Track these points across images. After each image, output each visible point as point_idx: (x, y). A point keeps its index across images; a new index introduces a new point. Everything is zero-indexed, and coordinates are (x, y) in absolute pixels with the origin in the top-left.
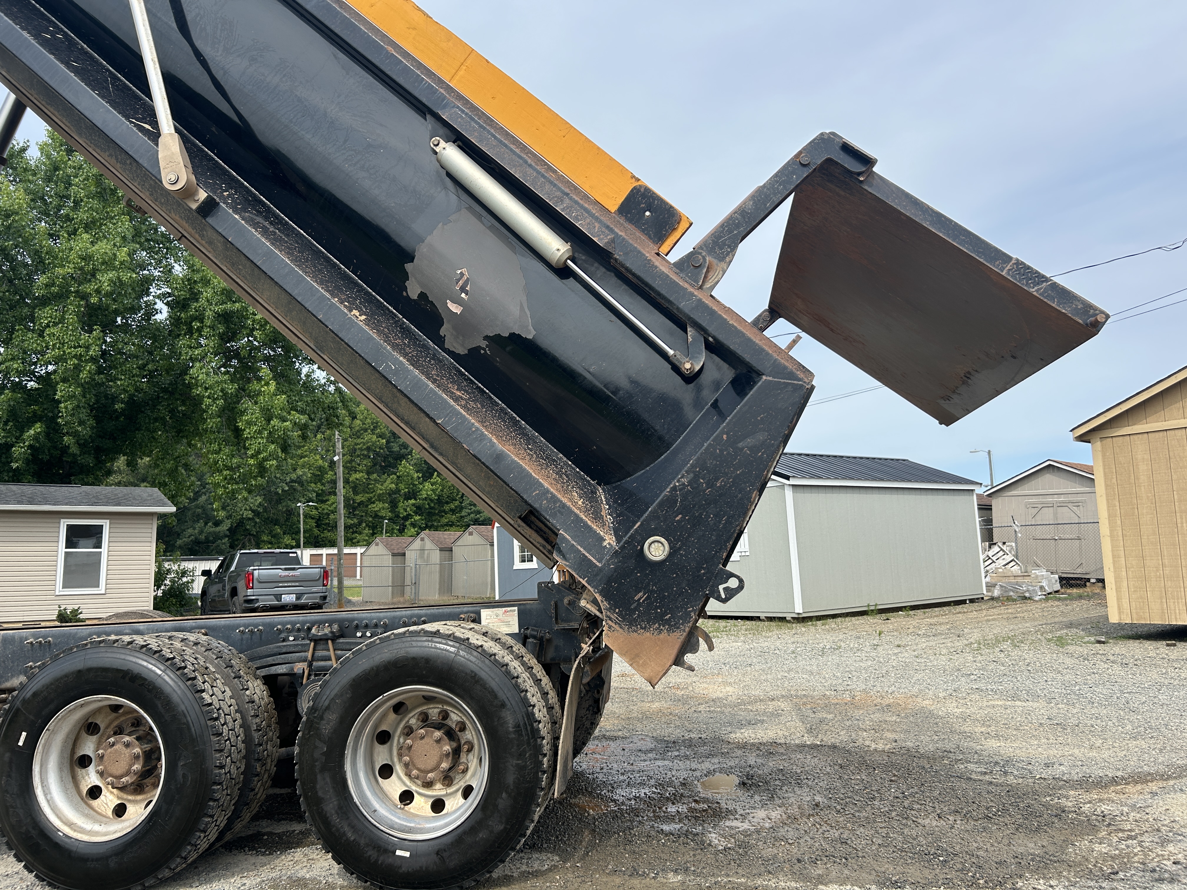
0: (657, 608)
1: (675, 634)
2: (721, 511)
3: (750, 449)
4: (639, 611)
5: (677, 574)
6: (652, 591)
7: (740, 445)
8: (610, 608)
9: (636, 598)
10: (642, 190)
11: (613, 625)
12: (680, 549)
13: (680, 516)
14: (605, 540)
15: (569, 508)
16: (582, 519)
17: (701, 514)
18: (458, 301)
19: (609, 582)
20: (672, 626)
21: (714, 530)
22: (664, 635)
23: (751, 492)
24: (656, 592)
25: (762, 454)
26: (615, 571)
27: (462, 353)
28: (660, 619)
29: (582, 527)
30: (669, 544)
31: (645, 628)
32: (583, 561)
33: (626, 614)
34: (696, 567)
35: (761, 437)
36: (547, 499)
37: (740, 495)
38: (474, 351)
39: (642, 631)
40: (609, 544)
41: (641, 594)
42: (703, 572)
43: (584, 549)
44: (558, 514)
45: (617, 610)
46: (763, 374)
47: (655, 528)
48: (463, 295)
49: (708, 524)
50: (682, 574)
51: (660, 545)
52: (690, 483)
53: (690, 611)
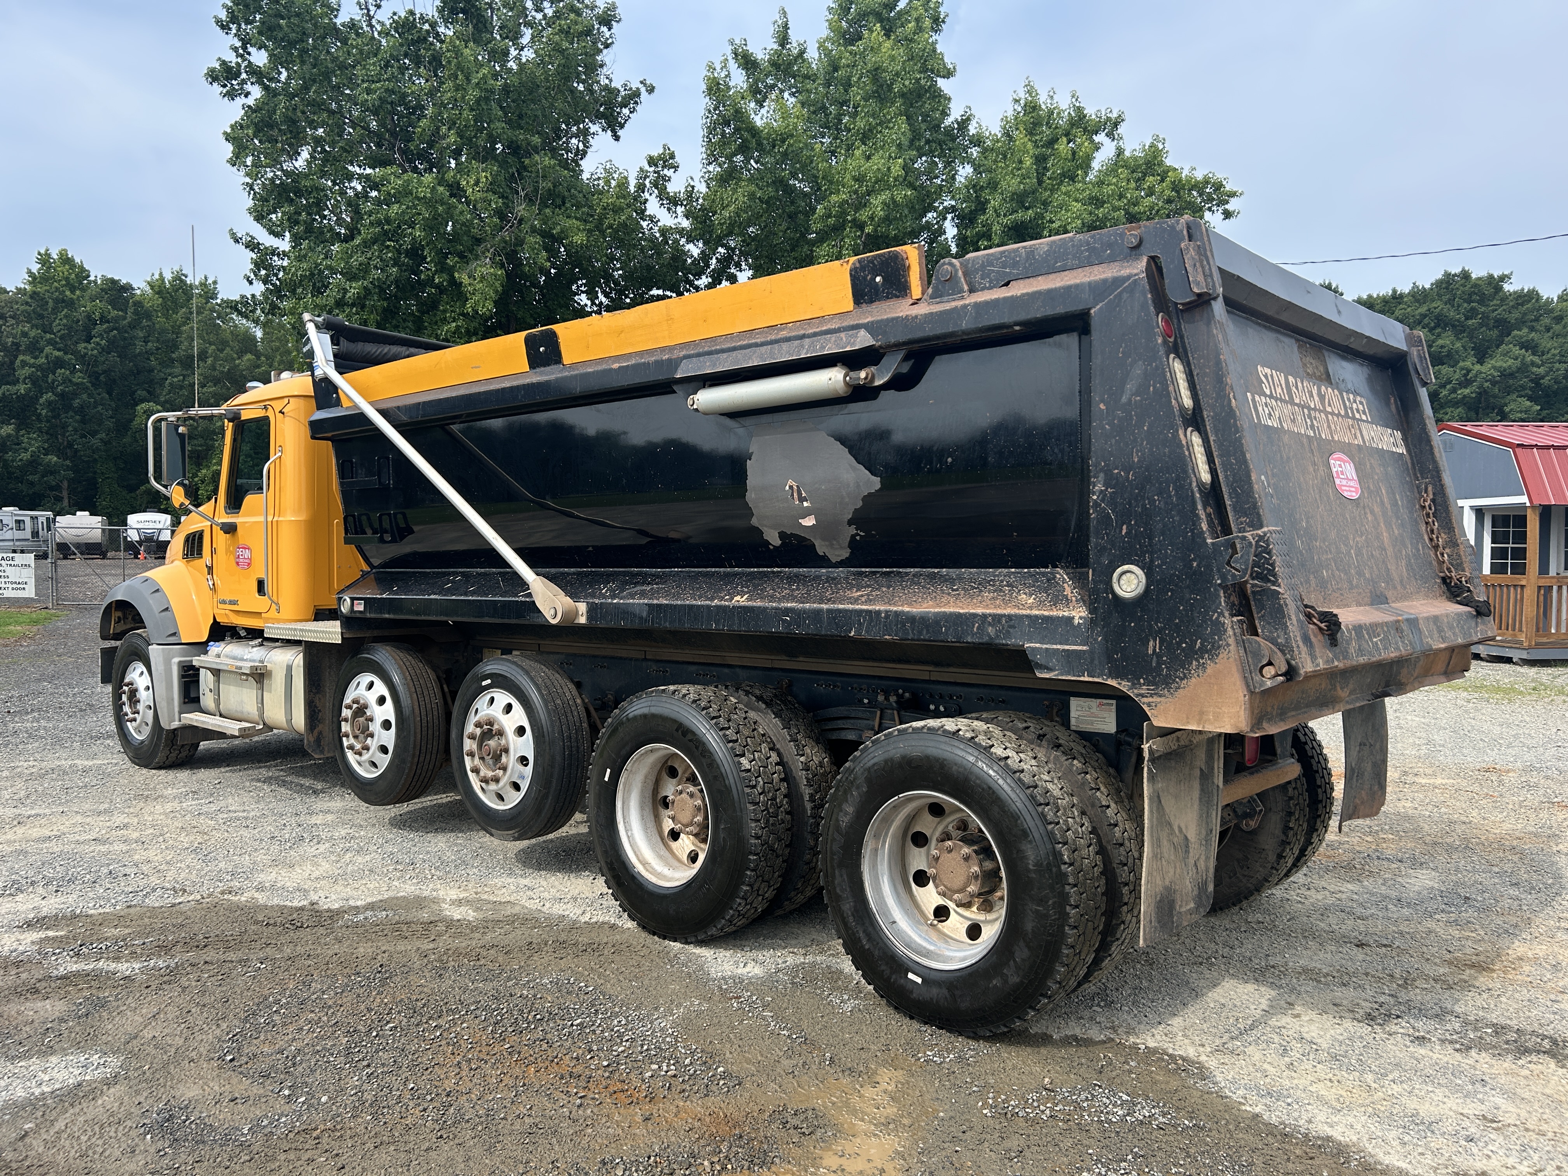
0: (1179, 644)
1: (1221, 656)
2: (1161, 483)
3: (1137, 394)
4: (1165, 663)
5: (1171, 590)
6: (1161, 630)
7: (1124, 399)
8: (1134, 684)
9: (1150, 652)
10: (858, 265)
11: (1151, 700)
12: (1152, 561)
13: (1124, 527)
14: (1073, 618)
15: (1016, 615)
16: (1036, 616)
17: (1144, 505)
18: (806, 514)
19: (1110, 659)
20: (1211, 650)
21: (1171, 510)
22: (1211, 668)
23: (1176, 435)
24: (1164, 628)
25: (1154, 388)
26: (1107, 642)
27: (847, 555)
28: (1192, 654)
29: (1042, 623)
30: (1137, 565)
31: (1185, 677)
32: (1068, 656)
33: (1154, 678)
34: (1185, 566)
35: (1138, 371)
36: (990, 624)
37: (1167, 450)
38: (853, 543)
39: (1185, 682)
40: (1081, 618)
41: (1151, 643)
42: (1195, 564)
43: (1061, 644)
44: (1011, 630)
45: (1142, 681)
46: (1090, 309)
47: (1110, 562)
48: (805, 504)
49: (1160, 509)
50: (1176, 585)
51: (1128, 575)
52: (1107, 485)
53: (1217, 618)
